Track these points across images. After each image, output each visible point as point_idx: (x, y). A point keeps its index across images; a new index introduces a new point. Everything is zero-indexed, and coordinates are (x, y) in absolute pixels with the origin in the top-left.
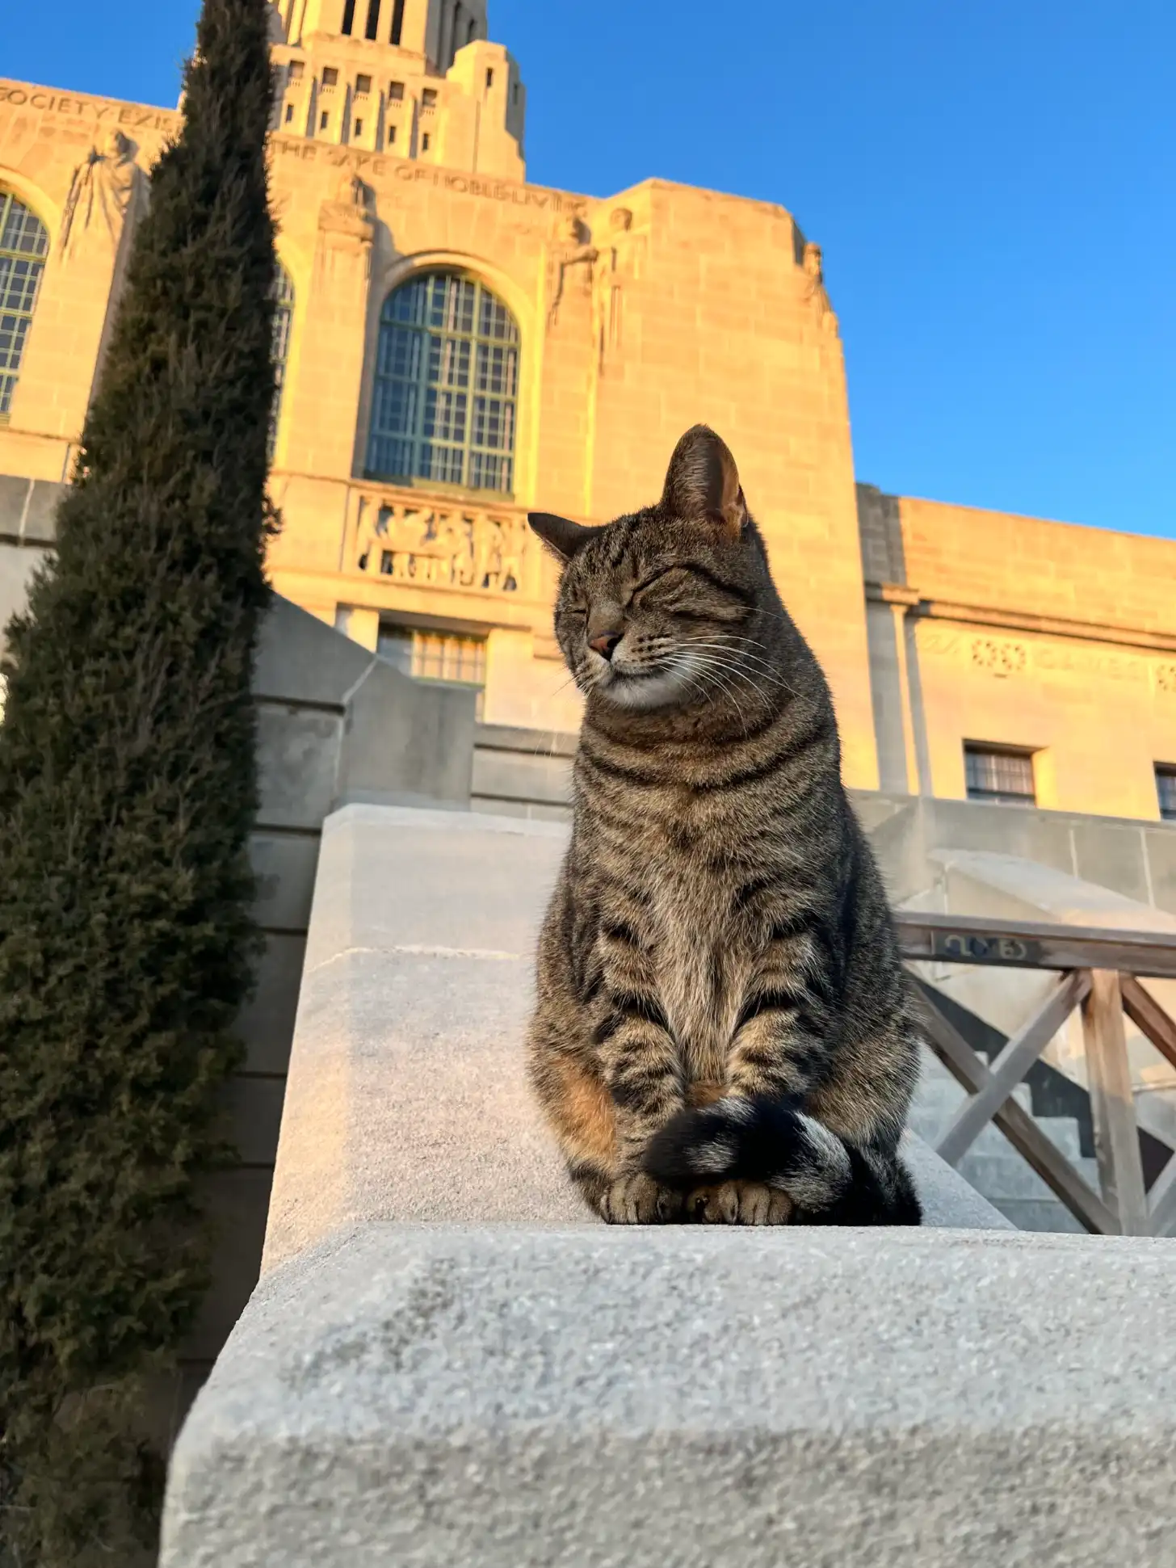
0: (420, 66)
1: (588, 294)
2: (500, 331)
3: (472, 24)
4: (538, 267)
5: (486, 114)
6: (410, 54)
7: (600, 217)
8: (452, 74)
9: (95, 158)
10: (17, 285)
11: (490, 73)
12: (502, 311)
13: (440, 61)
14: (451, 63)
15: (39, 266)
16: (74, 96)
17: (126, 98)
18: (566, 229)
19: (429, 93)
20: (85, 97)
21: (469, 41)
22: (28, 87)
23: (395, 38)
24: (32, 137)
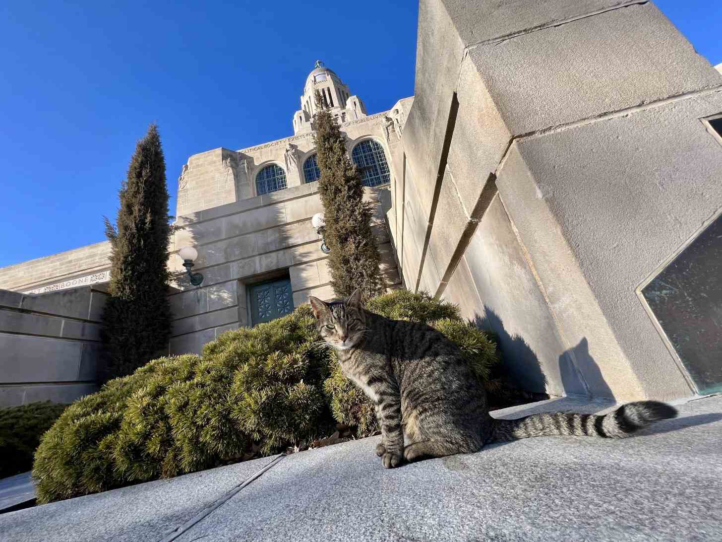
0: (339, 109)
1: (394, 131)
2: (378, 148)
3: (347, 94)
4: (382, 131)
5: (357, 111)
6: (337, 108)
7: (391, 114)
8: (347, 107)
9: (287, 151)
10: (282, 182)
11: (355, 103)
12: (377, 144)
13: (343, 105)
14: (346, 105)
15: (285, 177)
16: (278, 141)
17: (288, 136)
18: (384, 120)
19: (344, 113)
20: (281, 140)
21: (348, 98)
22: (270, 143)
23: (333, 106)
24: (274, 152)
